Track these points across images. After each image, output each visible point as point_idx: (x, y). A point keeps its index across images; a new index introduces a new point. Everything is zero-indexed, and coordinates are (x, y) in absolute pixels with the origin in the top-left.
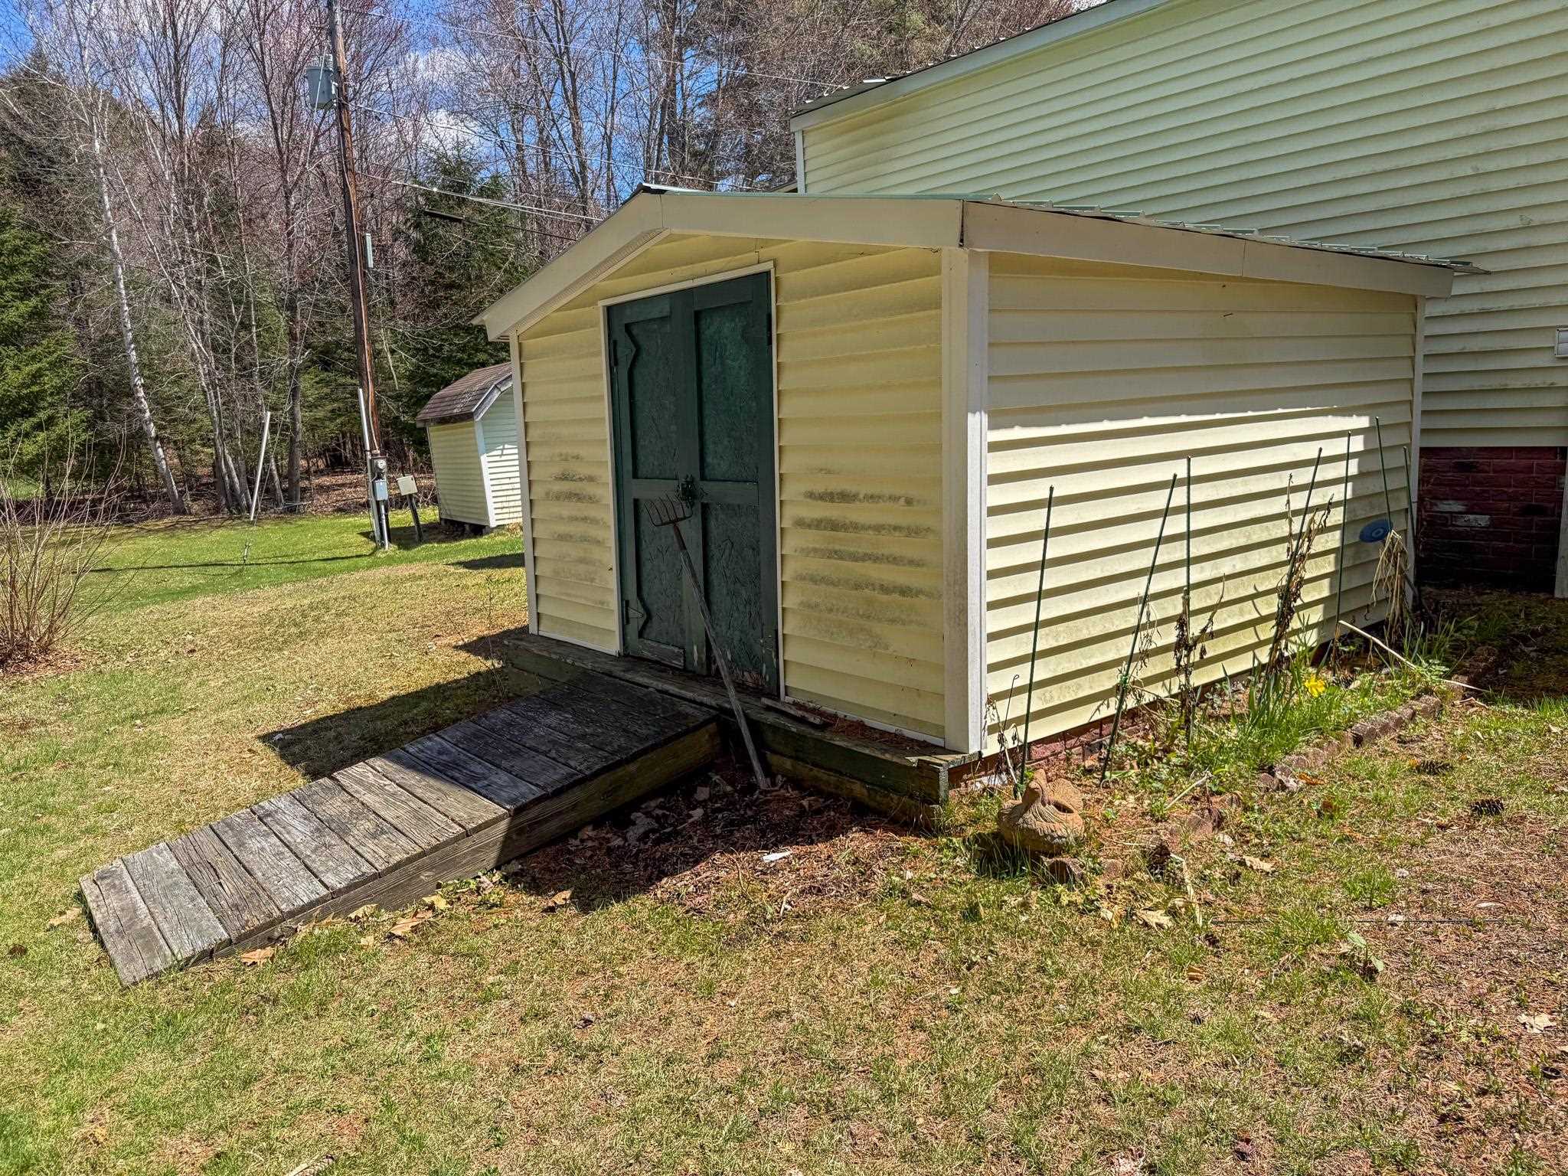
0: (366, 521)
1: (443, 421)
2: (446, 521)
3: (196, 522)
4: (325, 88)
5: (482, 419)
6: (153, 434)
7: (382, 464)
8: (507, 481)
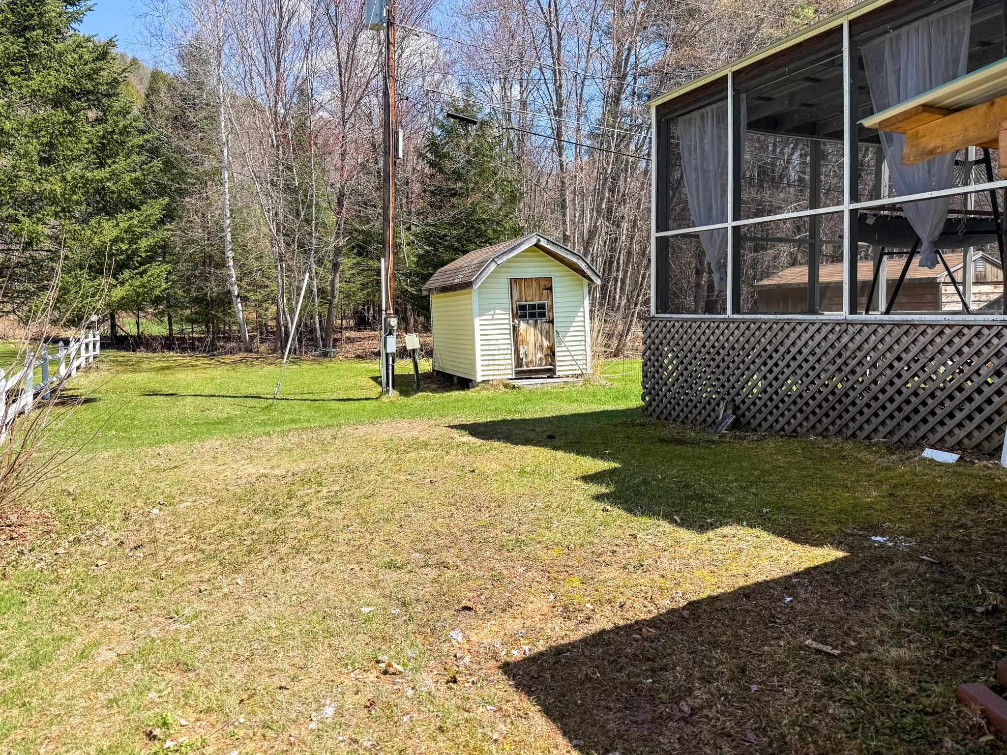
0: (376, 367)
1: (445, 289)
2: (438, 372)
3: (257, 359)
4: (378, 12)
5: (479, 288)
6: (236, 293)
7: (394, 322)
8: (494, 342)
